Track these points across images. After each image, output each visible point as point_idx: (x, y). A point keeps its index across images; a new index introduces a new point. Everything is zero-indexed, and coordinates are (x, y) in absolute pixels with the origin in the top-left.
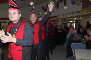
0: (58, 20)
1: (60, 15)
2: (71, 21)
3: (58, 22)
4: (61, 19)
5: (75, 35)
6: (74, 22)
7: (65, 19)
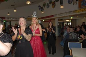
0: (54, 19)
2: (67, 21)
4: (57, 19)
5: (70, 35)
6: (71, 21)
7: (62, 18)
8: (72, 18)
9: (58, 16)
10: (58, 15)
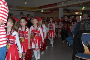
1: (61, 2)
2: (77, 13)
3: (59, 13)
6: (81, 14)
8: (84, 8)
9: (63, 5)
10: (64, 3)
